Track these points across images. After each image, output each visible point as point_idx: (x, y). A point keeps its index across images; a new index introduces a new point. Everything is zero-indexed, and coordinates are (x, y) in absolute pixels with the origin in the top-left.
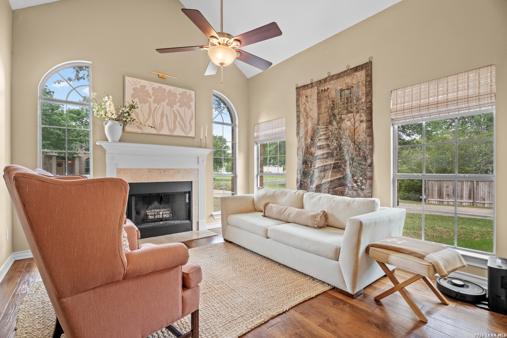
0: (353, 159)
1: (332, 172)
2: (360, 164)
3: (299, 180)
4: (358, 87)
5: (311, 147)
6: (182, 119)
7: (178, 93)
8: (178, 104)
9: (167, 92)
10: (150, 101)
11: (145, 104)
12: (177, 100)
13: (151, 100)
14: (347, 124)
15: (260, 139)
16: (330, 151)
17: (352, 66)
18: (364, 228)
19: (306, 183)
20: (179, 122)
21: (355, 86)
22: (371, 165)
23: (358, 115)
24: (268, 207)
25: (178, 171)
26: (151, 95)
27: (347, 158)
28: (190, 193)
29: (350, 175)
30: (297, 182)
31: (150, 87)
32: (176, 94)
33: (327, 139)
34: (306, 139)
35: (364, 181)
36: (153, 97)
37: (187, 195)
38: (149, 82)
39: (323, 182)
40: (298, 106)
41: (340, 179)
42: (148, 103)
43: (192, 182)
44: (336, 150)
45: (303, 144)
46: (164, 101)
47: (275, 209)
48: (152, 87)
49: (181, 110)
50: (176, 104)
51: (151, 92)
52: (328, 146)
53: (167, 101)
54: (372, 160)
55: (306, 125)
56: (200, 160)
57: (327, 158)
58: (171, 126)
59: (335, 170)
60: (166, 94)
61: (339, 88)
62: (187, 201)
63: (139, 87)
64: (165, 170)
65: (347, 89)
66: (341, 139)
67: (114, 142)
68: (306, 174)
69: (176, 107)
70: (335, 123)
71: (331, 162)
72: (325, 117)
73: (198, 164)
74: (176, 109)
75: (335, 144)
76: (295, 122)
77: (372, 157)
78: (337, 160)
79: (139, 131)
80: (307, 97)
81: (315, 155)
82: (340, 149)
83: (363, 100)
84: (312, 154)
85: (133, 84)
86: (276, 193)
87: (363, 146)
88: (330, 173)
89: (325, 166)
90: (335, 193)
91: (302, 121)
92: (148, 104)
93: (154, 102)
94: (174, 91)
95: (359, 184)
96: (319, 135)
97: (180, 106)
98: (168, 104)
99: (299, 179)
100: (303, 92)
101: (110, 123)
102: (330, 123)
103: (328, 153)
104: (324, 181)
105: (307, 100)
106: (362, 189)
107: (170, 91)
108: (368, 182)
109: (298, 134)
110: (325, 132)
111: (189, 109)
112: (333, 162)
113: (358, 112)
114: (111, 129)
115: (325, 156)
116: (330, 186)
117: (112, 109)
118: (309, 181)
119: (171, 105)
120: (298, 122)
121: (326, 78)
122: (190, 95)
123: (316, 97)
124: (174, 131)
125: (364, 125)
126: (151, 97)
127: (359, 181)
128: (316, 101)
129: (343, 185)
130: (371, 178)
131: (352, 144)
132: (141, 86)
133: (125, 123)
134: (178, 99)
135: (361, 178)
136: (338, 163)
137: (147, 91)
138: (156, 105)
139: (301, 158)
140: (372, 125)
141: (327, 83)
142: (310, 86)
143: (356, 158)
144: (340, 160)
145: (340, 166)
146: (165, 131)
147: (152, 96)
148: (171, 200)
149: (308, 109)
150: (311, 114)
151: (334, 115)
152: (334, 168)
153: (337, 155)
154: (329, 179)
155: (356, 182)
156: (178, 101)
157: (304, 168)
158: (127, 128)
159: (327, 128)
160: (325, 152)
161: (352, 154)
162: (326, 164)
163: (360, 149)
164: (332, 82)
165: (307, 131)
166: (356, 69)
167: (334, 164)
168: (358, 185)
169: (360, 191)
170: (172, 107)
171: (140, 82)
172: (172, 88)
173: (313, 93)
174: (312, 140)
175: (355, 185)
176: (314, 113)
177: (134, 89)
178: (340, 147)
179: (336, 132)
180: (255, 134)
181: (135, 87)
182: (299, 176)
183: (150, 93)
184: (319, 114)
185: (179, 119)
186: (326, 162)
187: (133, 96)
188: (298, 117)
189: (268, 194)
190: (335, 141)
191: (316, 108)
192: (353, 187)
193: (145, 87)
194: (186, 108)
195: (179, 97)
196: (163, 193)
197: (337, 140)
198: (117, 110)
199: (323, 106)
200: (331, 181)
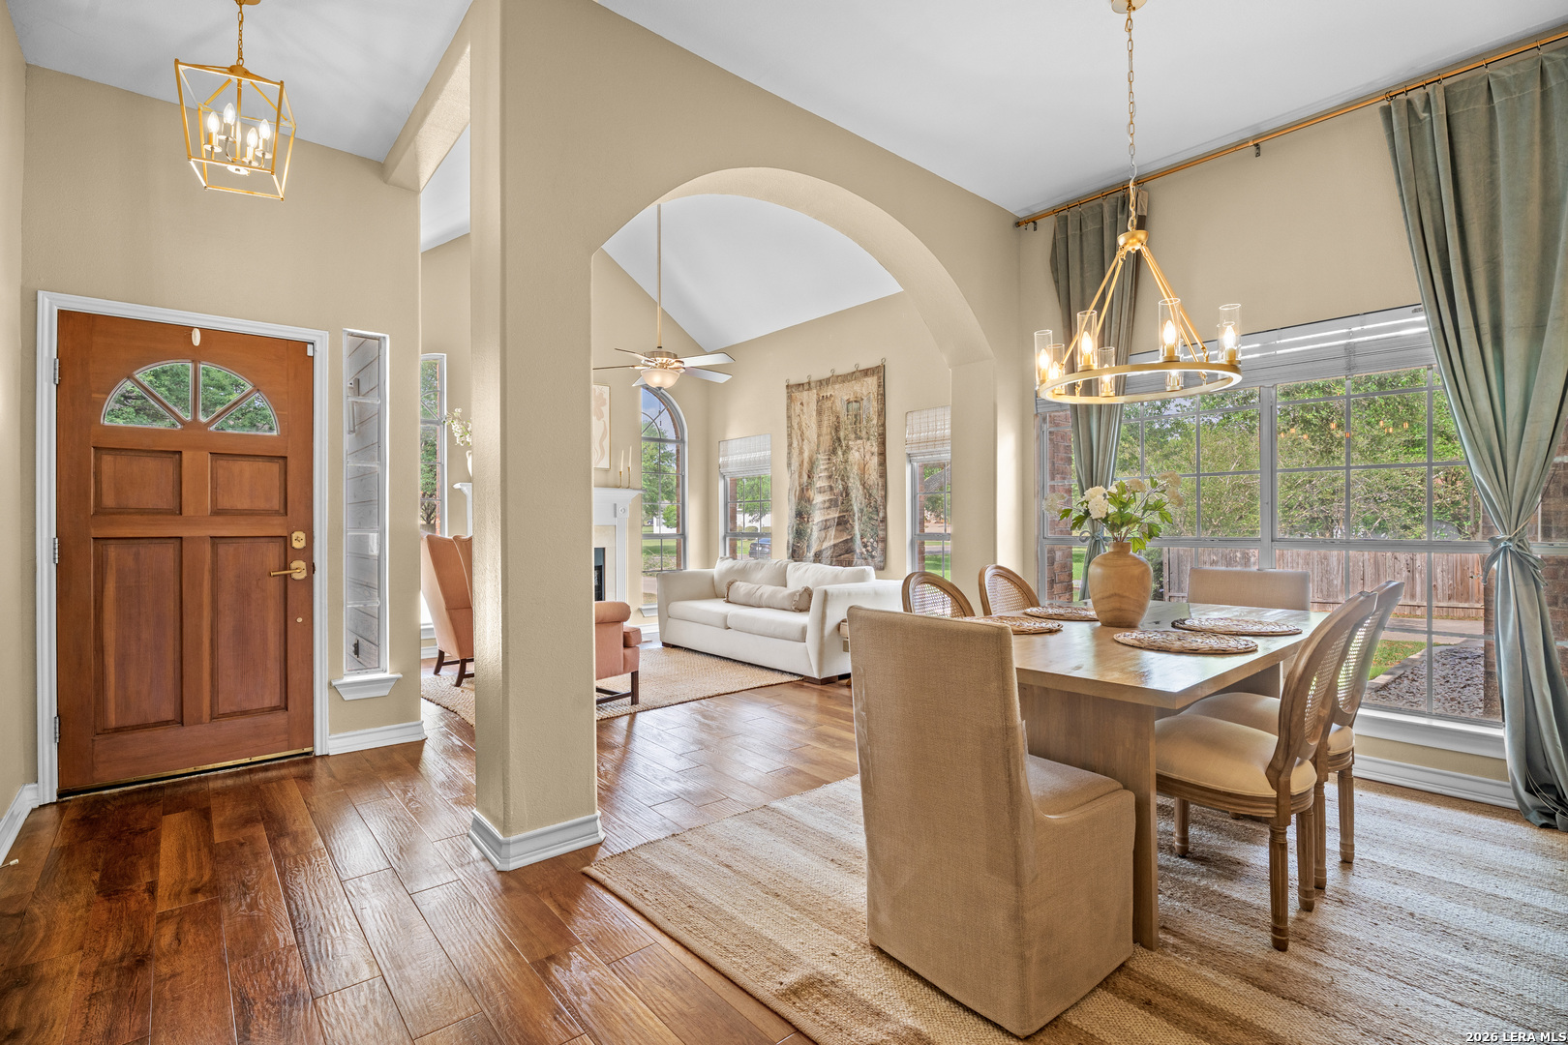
0: (861, 511)
1: (836, 530)
2: (871, 519)
3: (791, 545)
4: (869, 399)
5: (807, 490)
14: (855, 456)
15: (730, 469)
16: (833, 497)
17: (862, 367)
18: (829, 598)
19: (802, 549)
21: (865, 399)
22: (884, 520)
23: (869, 443)
24: (732, 588)
27: (856, 509)
28: (600, 568)
29: (858, 536)
30: (788, 549)
33: (830, 477)
34: (800, 476)
35: (875, 544)
39: (824, 547)
40: (789, 417)
41: (846, 541)
43: (604, 549)
44: (842, 496)
45: (797, 484)
47: (742, 589)
52: (831, 488)
54: (886, 513)
55: (801, 452)
56: (619, 509)
57: (830, 507)
59: (840, 528)
61: (846, 398)
65: (856, 401)
66: (848, 478)
68: (801, 534)
70: (840, 453)
71: (834, 514)
72: (826, 441)
73: (615, 516)
75: (841, 487)
76: (786, 445)
77: (885, 508)
78: (843, 512)
80: (802, 404)
81: (814, 502)
82: (847, 495)
83: (875, 422)
84: (809, 501)
86: (748, 566)
87: (875, 491)
88: (832, 532)
89: (826, 521)
90: (840, 563)
91: (795, 444)
95: (869, 548)
96: (818, 469)
99: (791, 542)
100: (796, 395)
102: (834, 452)
103: (831, 500)
104: (826, 545)
105: (802, 410)
106: (873, 557)
108: (881, 545)
109: (789, 465)
110: (826, 466)
112: (837, 515)
113: (868, 439)
115: (827, 504)
116: (833, 552)
118: (805, 546)
120: (790, 445)
121: (829, 379)
122: (599, 394)
123: (816, 406)
125: (875, 460)
127: (869, 544)
128: (814, 413)
129: (850, 551)
130: (884, 540)
131: (861, 487)
135: (872, 540)
136: (844, 516)
139: (794, 508)
140: (885, 460)
141: (830, 387)
142: (806, 387)
143: (865, 510)
144: (847, 511)
145: (847, 522)
149: (804, 424)
150: (807, 433)
151: (839, 439)
152: (839, 524)
153: (843, 503)
154: (832, 543)
155: (865, 546)
157: (798, 525)
159: (829, 459)
160: (827, 498)
161: (861, 504)
162: (828, 517)
163: (870, 495)
164: (837, 386)
165: (803, 461)
166: (866, 373)
167: (839, 518)
168: (867, 551)
169: (870, 559)
173: (810, 397)
174: (809, 477)
175: (864, 550)
176: (812, 433)
178: (846, 491)
179: (842, 467)
180: (721, 460)
182: (791, 537)
184: (819, 436)
186: (828, 514)
188: (790, 436)
189: (736, 568)
190: (840, 481)
191: (814, 425)
192: (862, 553)
197: (843, 480)
199: (825, 423)
200: (835, 545)
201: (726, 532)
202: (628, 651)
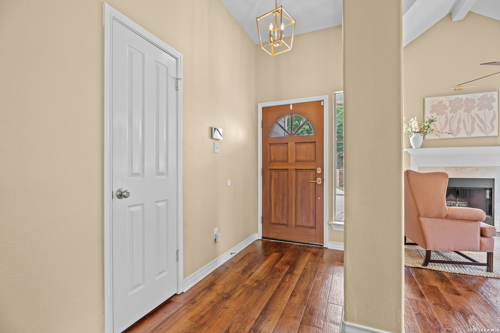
6: (481, 121)
7: (476, 98)
8: (477, 108)
9: (464, 100)
10: (447, 112)
11: (442, 115)
12: (475, 105)
13: (448, 111)
20: (478, 124)
25: (477, 169)
26: (448, 107)
28: (491, 190)
31: (447, 100)
32: (474, 99)
36: (450, 109)
37: (488, 192)
38: (446, 97)
42: (445, 114)
43: (494, 179)
46: (460, 109)
48: (448, 100)
49: (481, 114)
50: (474, 109)
51: (447, 104)
53: (464, 108)
58: (469, 129)
60: (463, 103)
62: (488, 197)
63: (436, 103)
64: (462, 168)
67: (417, 148)
69: (475, 111)
74: (475, 113)
79: (437, 137)
85: (432, 102)
92: (444, 115)
93: (451, 112)
94: (472, 97)
97: (479, 110)
98: (465, 111)
101: (414, 135)
107: (467, 99)
111: (490, 110)
114: (415, 140)
117: (417, 125)
119: (468, 111)
122: (491, 97)
124: (472, 133)
126: (447, 109)
132: (439, 102)
133: (425, 134)
134: (477, 104)
137: (444, 104)
138: (453, 114)
146: (463, 134)
148: (468, 195)
156: (476, 106)
158: (427, 137)
170: (469, 112)
171: (437, 99)
172: (469, 96)
177: (432, 106)
181: (433, 104)
183: (447, 106)
185: (477, 121)
187: (432, 112)
193: (442, 102)
194: (487, 110)
195: (477, 101)
196: (459, 188)
198: (419, 125)
202: (484, 239)
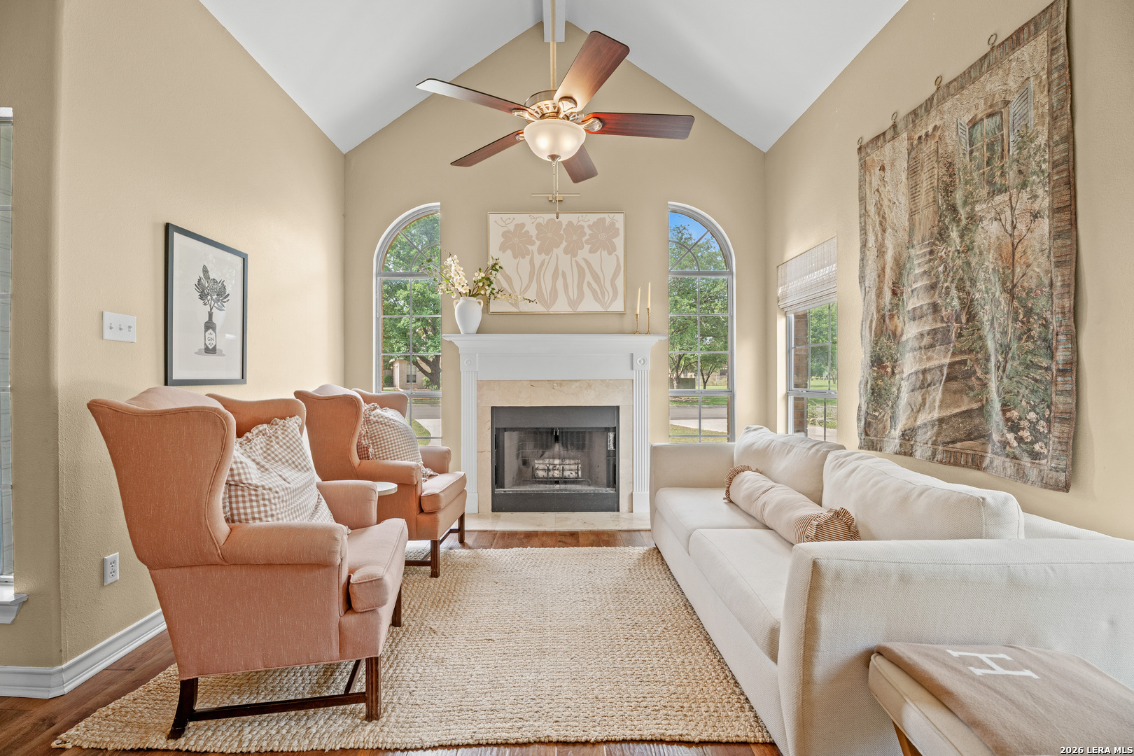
0: (1005, 349)
1: (945, 390)
2: (1030, 366)
3: (863, 413)
4: (1024, 95)
5: (892, 316)
6: (596, 277)
7: (585, 225)
8: (587, 247)
9: (564, 226)
10: (532, 251)
11: (523, 258)
12: (584, 239)
13: (534, 248)
14: (989, 232)
15: (790, 301)
16: (939, 325)
17: (1006, 32)
18: (827, 583)
19: (881, 421)
20: (589, 284)
21: (1014, 98)
22: (1073, 367)
23: (1025, 195)
24: (737, 480)
25: (589, 384)
26: (534, 238)
27: (991, 345)
28: (615, 430)
29: (997, 405)
30: (859, 419)
31: (533, 223)
32: (582, 227)
33: (933, 287)
34: (879, 294)
35: (1042, 427)
36: (538, 243)
37: (611, 435)
38: (530, 216)
39: (919, 422)
40: (862, 199)
41: (968, 414)
42: (528, 255)
43: (618, 407)
44: (958, 320)
45: (873, 309)
46: (557, 247)
47: (746, 486)
48: (535, 224)
49: (594, 259)
50: (582, 248)
51: (533, 232)
52: (935, 308)
53: (564, 244)
54: (1076, 350)
55: (881, 253)
56: (637, 361)
57: (932, 346)
58: (574, 293)
59: (954, 385)
60: (562, 232)
61: (966, 118)
62: (611, 447)
63: (511, 227)
64: (561, 383)
65: (990, 116)
66: (973, 282)
67: (467, 333)
68: (880, 395)
69: (584, 253)
70: (954, 234)
71: (942, 358)
72: (926, 218)
73: (632, 369)
74: (584, 259)
75: (956, 303)
76: (858, 245)
77: (1074, 339)
78: (962, 352)
79: (514, 310)
80: (883, 169)
81: (904, 338)
82: (972, 317)
83: (1042, 140)
84: (895, 336)
85: (503, 224)
86: (773, 444)
87: (1043, 301)
88: (937, 394)
89: (924, 372)
90: (953, 460)
91: (871, 242)
92: (528, 258)
93: (540, 252)
94: (579, 222)
95: (1025, 434)
96: (912, 277)
97: (591, 251)
98: (566, 252)
99: (864, 408)
100: (875, 156)
101: (461, 301)
102: (942, 235)
103: (934, 332)
104: (923, 418)
105: (883, 179)
106: (1035, 456)
107: (570, 223)
108: (1057, 429)
109: (862, 278)
110: (926, 267)
111: (610, 253)
112: (947, 361)
113: (1024, 185)
114: (464, 311)
115: (927, 340)
116: (938, 434)
117: (461, 276)
118: (887, 417)
119: (572, 251)
120: (864, 245)
121: (931, 99)
122: (613, 224)
123: (906, 162)
124: (580, 303)
125: (1044, 226)
126: (533, 243)
127: (1024, 423)
128: (904, 176)
129: (979, 435)
130: (1073, 418)
131: (1003, 298)
132: (517, 226)
134: (587, 237)
135: (1032, 416)
136: (964, 362)
137: (527, 232)
138: (543, 256)
139: (869, 349)
140: (1074, 222)
141: (933, 113)
142: (888, 136)
143: (1014, 346)
144: (970, 351)
145: (970, 374)
146: (561, 306)
147: (536, 241)
148: (587, 443)
149: (886, 202)
150: (891, 217)
151: (953, 208)
152: (950, 378)
153: (960, 335)
154: (936, 415)
155: (1014, 427)
156: (587, 242)
157: (876, 379)
158: (495, 307)
159: (931, 252)
160: (927, 328)
161: (1004, 333)
162: (928, 365)
163: (1029, 312)
164: (948, 104)
165: (883, 269)
166: (1016, 39)
167: (951, 365)
168: (1020, 440)
169: (1026, 461)
170: (575, 255)
171: (514, 219)
172: (574, 218)
173: (896, 153)
174: (894, 293)
175: (1010, 436)
176: (899, 216)
177: (504, 234)
178: (969, 310)
179: (958, 262)
180: (780, 290)
181: (506, 229)
182: (864, 399)
183: (532, 236)
184: (912, 214)
185: (588, 277)
186: (929, 359)
187: (502, 247)
188: (863, 230)
189: (755, 447)
190: (954, 292)
191: (904, 198)
192: (1005, 444)
193: (523, 225)
194: (605, 253)
195: (588, 231)
196: (559, 428)
197: (959, 288)
199: (924, 186)
200: (941, 421)
201: (789, 389)
202: (351, 619)
